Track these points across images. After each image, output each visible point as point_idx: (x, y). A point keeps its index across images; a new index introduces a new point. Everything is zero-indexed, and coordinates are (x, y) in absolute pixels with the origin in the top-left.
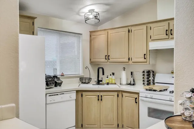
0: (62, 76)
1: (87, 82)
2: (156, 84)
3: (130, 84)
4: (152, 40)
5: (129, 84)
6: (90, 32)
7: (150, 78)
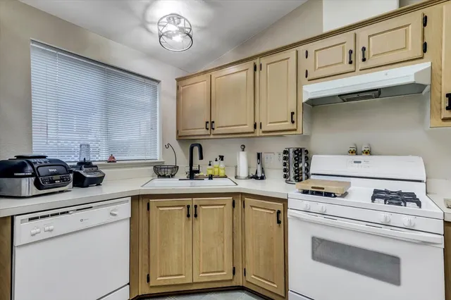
0: (110, 162)
1: (169, 174)
2: (312, 177)
3: (256, 177)
4: (309, 80)
5: (252, 178)
6: (176, 79)
7: (300, 165)
